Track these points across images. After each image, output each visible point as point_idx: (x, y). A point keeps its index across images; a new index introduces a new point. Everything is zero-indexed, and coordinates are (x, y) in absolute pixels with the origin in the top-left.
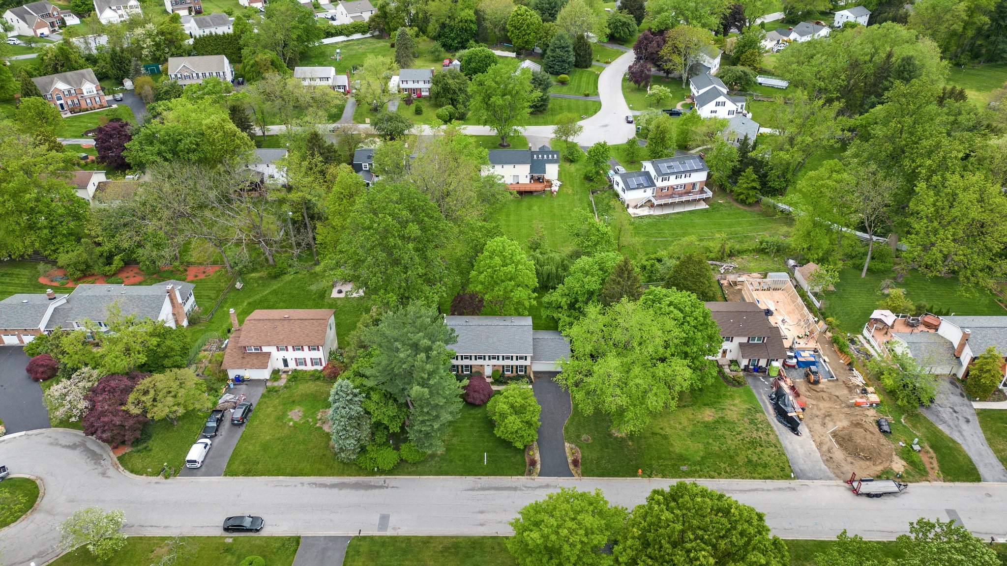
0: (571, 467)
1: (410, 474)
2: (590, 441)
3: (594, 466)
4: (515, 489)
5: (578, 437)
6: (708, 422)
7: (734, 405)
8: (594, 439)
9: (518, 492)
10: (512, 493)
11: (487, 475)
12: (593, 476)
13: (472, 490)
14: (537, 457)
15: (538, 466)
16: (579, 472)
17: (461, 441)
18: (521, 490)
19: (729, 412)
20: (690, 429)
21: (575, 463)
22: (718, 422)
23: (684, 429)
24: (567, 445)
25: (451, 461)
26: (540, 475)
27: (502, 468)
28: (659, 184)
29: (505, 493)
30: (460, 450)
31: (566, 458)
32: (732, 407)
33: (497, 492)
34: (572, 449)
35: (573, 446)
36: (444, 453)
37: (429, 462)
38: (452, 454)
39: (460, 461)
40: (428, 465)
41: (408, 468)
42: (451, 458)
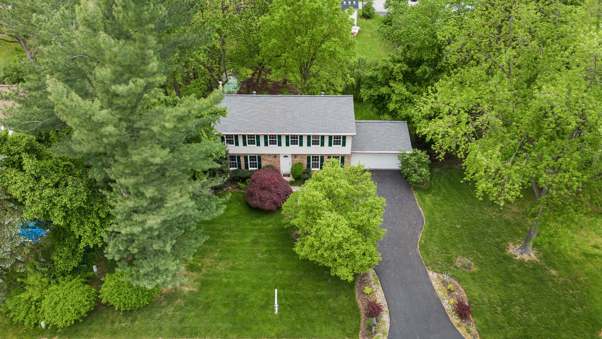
2: (474, 269)
3: (501, 317)
5: (449, 261)
8: (481, 265)
11: (279, 336)
14: (381, 299)
15: (385, 317)
16: (474, 329)
17: (233, 269)
21: (460, 310)
24: (433, 275)
25: (208, 307)
26: (391, 336)
27: (311, 321)
30: (227, 285)
34: (444, 283)
35: (446, 278)
36: (195, 290)
37: (162, 307)
38: (211, 292)
39: (225, 305)
40: (158, 315)
41: (113, 322)
42: (209, 300)
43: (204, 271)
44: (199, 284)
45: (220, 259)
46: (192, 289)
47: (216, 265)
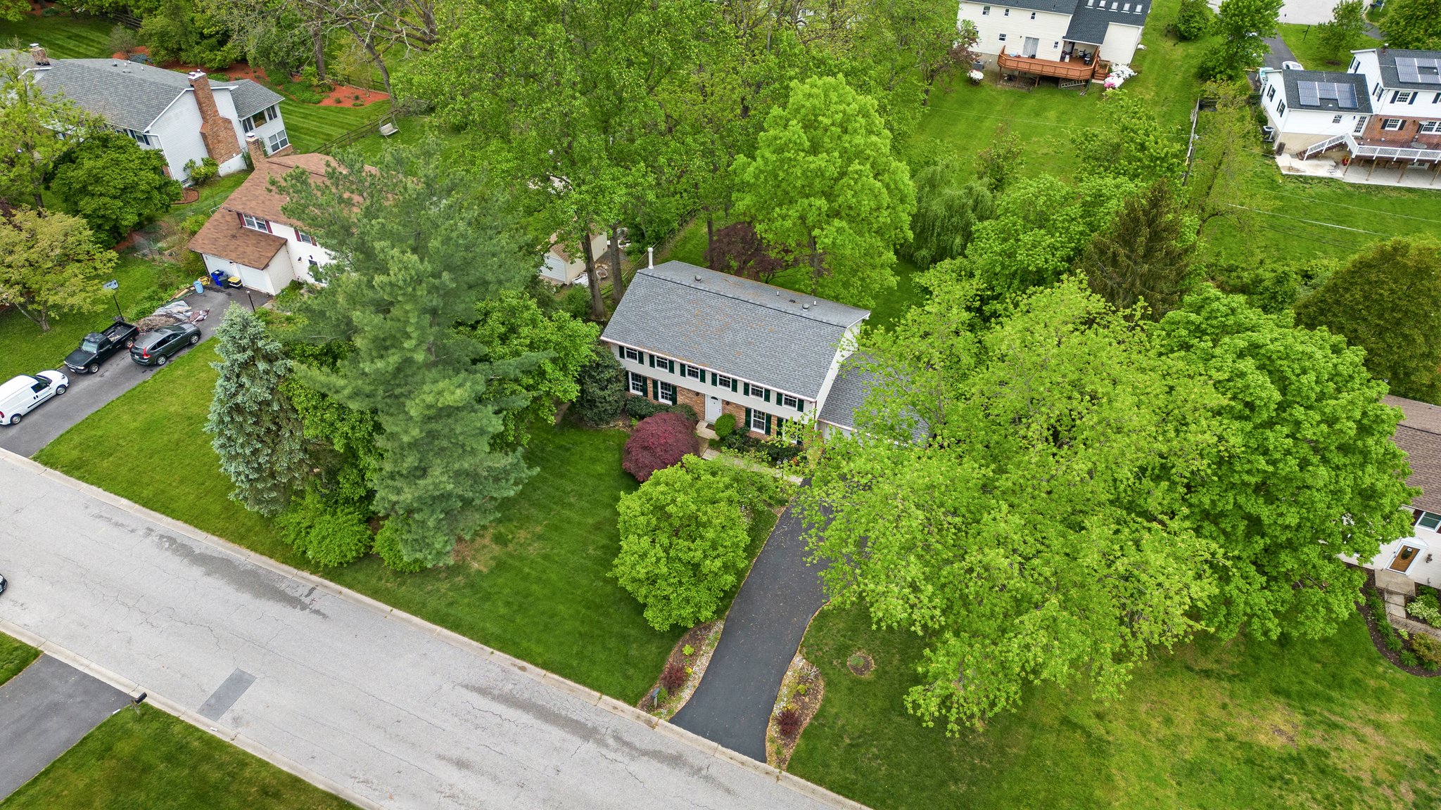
0: (773, 730)
1: (375, 594)
2: (867, 676)
3: (838, 752)
4: (587, 732)
5: (843, 651)
6: (1263, 751)
7: (1377, 726)
9: (590, 746)
10: (575, 741)
11: (545, 666)
12: (820, 782)
13: (483, 692)
14: (697, 670)
15: (686, 694)
16: (788, 753)
17: (546, 557)
18: (601, 743)
19: (1350, 743)
20: (1191, 752)
21: (788, 723)
22: (1299, 761)
23: (1171, 744)
24: (799, 661)
25: (487, 597)
26: (676, 720)
28: (1383, 106)
29: (555, 734)
30: (526, 578)
31: (774, 699)
32: (1368, 731)
33: (538, 723)
34: (803, 680)
35: (813, 672)
36: (485, 570)
37: (439, 580)
38: (500, 581)
39: (508, 604)
40: (430, 588)
41: (380, 579)
42: (493, 591)
43: (511, 547)
44: (493, 563)
45: (540, 537)
46: (482, 568)
47: (529, 545)
